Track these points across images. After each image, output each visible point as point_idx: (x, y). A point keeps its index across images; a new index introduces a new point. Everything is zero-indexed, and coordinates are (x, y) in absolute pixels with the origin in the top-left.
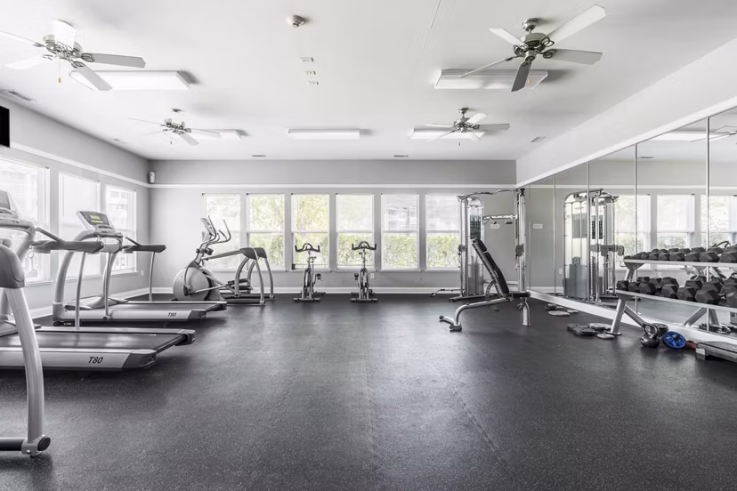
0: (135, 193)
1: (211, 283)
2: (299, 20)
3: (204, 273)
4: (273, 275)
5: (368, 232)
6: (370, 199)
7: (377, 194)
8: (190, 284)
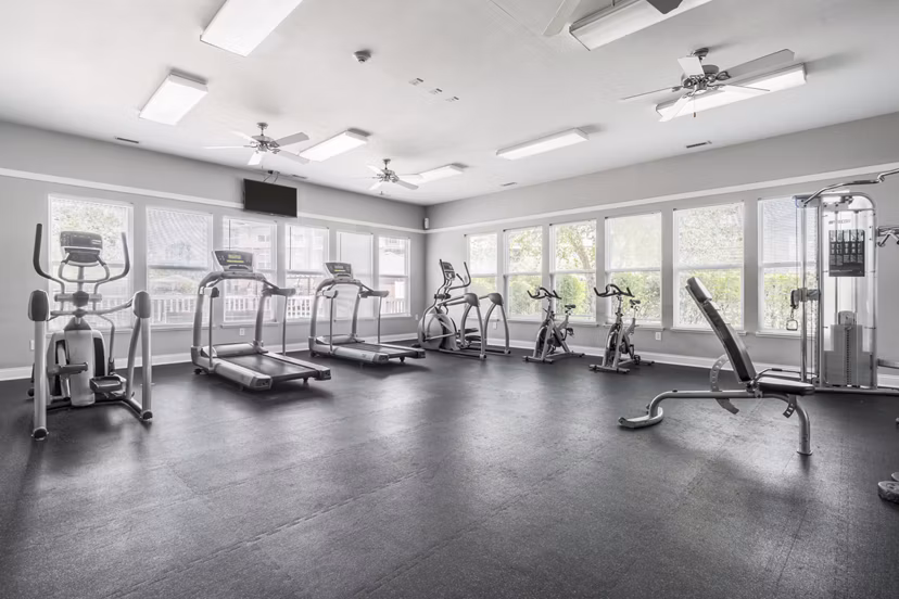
0: (409, 241)
1: (445, 331)
2: (363, 55)
3: (440, 320)
4: (509, 325)
5: (654, 270)
6: (655, 220)
7: (667, 211)
8: (428, 331)
